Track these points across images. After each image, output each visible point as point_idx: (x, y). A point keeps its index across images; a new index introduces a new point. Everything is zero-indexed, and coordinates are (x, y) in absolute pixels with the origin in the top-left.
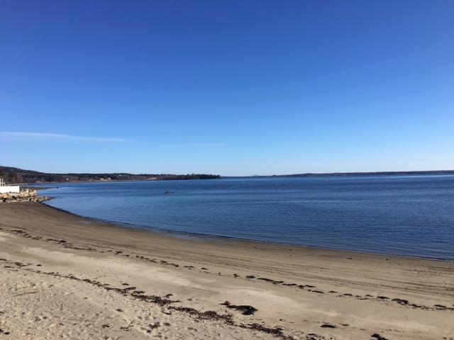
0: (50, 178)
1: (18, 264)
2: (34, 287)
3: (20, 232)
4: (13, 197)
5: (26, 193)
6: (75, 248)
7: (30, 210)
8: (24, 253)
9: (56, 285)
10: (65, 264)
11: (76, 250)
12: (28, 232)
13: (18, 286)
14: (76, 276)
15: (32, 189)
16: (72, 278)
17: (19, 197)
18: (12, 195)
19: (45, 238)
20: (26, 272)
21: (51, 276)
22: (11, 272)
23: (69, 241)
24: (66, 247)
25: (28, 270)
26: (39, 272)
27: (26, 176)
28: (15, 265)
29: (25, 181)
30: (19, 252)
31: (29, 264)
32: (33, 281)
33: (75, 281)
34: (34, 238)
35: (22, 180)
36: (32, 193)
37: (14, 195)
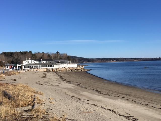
0: (89, 60)
1: (80, 99)
2: (87, 110)
3: (79, 85)
4: (75, 69)
5: (80, 68)
6: (102, 94)
7: (82, 75)
8: (81, 94)
9: (96, 110)
10: (99, 101)
11: (103, 95)
12: (82, 85)
13: (81, 109)
14: (104, 107)
15: (82, 66)
16: (103, 108)
17: (77, 69)
18: (74, 68)
19: (89, 88)
20: (83, 103)
21: (94, 106)
22: (77, 102)
23: (99, 90)
24: (98, 93)
25: (84, 102)
26: (88, 103)
27: (79, 60)
28: (78, 99)
29: (79, 62)
30: (80, 94)
31: (84, 100)
32: (87, 107)
33: (104, 110)
34: (85, 88)
35: (78, 62)
36: (82, 68)
37: (75, 68)
